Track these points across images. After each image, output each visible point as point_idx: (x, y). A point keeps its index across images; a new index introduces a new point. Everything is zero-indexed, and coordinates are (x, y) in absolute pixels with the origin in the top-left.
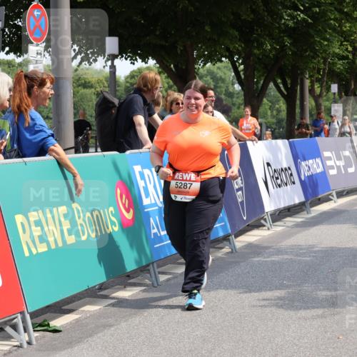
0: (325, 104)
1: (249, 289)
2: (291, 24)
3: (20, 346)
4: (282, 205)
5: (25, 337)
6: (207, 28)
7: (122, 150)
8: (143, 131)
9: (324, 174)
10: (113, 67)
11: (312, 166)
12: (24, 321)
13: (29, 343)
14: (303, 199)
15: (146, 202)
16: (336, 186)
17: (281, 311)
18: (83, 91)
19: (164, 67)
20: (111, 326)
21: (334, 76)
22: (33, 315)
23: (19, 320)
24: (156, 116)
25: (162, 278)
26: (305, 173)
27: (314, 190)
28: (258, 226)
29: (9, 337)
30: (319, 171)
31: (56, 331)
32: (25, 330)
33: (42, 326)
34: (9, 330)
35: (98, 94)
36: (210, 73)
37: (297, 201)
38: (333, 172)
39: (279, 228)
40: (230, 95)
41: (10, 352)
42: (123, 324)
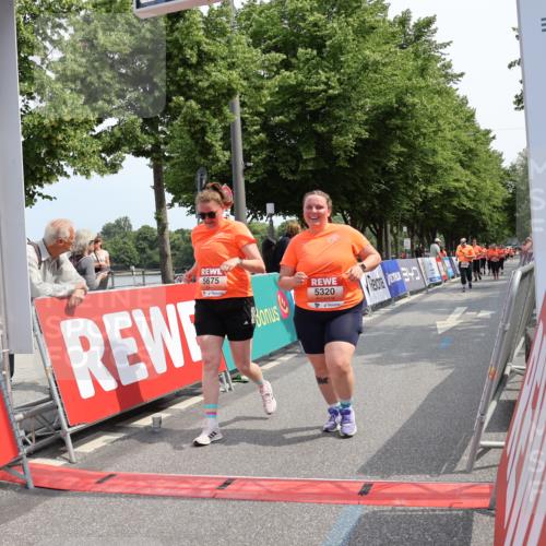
0: (400, 238)
2: (378, 191)
3: (225, 391)
4: (377, 301)
5: (227, 386)
9: (402, 281)
10: (271, 221)
11: (395, 277)
12: (226, 376)
13: (230, 389)
14: (390, 297)
16: (410, 288)
17: (382, 368)
20: (276, 379)
21: (404, 222)
22: (232, 373)
23: (223, 376)
26: (391, 281)
27: (396, 291)
30: (399, 279)
31: (244, 382)
32: (227, 381)
33: (237, 379)
37: (386, 298)
38: (407, 280)
39: (376, 315)
42: (285, 377)
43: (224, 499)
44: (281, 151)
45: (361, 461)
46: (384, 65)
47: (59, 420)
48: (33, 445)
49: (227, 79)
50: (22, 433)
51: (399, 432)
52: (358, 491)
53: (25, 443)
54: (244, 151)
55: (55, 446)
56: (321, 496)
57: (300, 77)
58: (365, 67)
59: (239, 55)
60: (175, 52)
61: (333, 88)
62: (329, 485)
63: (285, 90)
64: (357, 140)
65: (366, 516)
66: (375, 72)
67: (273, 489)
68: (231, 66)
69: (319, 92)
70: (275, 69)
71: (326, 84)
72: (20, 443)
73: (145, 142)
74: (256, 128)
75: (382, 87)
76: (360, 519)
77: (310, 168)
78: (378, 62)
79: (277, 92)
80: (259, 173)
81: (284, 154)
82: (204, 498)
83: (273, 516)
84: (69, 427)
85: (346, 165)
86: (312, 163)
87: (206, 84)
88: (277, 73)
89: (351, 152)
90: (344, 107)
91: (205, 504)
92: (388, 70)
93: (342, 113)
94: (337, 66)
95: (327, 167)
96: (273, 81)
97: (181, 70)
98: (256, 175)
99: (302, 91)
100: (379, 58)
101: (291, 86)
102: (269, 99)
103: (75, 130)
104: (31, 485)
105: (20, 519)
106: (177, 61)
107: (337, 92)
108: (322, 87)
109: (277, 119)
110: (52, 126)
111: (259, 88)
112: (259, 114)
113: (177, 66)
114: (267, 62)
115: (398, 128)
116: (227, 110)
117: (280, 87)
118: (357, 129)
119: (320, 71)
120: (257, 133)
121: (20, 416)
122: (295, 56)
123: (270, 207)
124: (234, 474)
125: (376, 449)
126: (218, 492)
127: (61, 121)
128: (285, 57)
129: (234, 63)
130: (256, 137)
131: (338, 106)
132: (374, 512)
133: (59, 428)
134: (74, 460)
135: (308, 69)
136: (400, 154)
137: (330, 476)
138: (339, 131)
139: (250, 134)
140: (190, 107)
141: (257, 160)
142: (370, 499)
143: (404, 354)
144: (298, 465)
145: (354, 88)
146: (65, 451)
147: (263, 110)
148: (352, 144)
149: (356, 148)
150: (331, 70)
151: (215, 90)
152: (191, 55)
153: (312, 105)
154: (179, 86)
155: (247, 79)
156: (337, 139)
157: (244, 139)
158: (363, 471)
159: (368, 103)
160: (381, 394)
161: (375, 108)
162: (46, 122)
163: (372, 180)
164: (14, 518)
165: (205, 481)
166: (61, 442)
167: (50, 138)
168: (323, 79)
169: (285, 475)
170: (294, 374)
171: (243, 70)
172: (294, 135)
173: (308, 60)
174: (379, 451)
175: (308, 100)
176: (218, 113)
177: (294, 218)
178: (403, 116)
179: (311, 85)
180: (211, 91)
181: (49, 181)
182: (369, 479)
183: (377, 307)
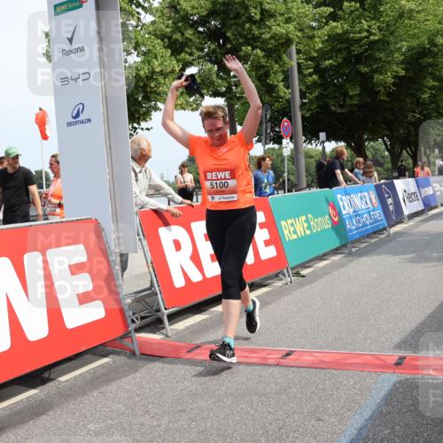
1: (397, 254)
2: (413, 120)
3: (287, 284)
4: (413, 211)
5: (289, 279)
6: (370, 125)
7: (331, 188)
8: (340, 178)
9: (434, 195)
10: (324, 147)
12: (288, 271)
13: (291, 282)
14: (423, 208)
15: (344, 212)
16: (440, 201)
17: (415, 265)
18: (309, 160)
19: (349, 146)
20: (327, 274)
22: (292, 269)
23: (285, 271)
24: (346, 170)
25: (354, 250)
26: (424, 195)
27: (428, 205)
28: (401, 222)
29: (281, 280)
30: (431, 193)
31: (303, 276)
32: (289, 276)
33: (298, 274)
34: (281, 276)
35: (316, 161)
36: (372, 147)
37: (420, 209)
38: (438, 193)
39: (411, 223)
40: (383, 157)
41: (281, 287)
42: (336, 273)
43: (287, 366)
44: (331, 89)
45: (397, 340)
46: (417, 12)
47: (158, 304)
48: (138, 323)
49: (284, 31)
50: (131, 313)
51: (429, 316)
52: (394, 362)
53: (133, 321)
54: (300, 90)
55: (155, 324)
56: (363, 366)
57: (346, 26)
58: (401, 16)
59: (294, 11)
60: (242, 11)
61: (374, 34)
62: (369, 357)
63: (332, 38)
64: (394, 77)
65: (400, 382)
66: (410, 19)
67: (325, 359)
68: (288, 21)
69: (362, 39)
70: (324, 21)
71: (368, 31)
72: (129, 321)
73: (220, 86)
74: (309, 70)
75: (416, 31)
76: (395, 384)
77: (355, 102)
78: (413, 10)
79: (327, 40)
80: (313, 108)
81: (334, 92)
82: (270, 365)
83: (324, 380)
84: (166, 309)
85: (386, 98)
86: (356, 98)
87: (268, 36)
88: (326, 24)
89: (389, 88)
90: (384, 50)
91: (271, 370)
92: (421, 16)
93: (382, 55)
94: (377, 15)
95: (369, 100)
96: (323, 31)
97: (247, 25)
98: (311, 110)
99: (348, 38)
100: (413, 7)
101: (338, 35)
102: (320, 45)
103: (164, 78)
104: (138, 353)
105: (129, 378)
106: (243, 18)
107: (377, 38)
108: (365, 34)
109: (327, 62)
110: (147, 77)
111: (312, 38)
112: (312, 59)
113: (244, 23)
114: (317, 16)
115: (430, 65)
116: (285, 57)
117: (329, 36)
118: (395, 68)
119: (363, 21)
120: (310, 75)
121: (129, 301)
122: (341, 9)
123: (322, 135)
124: (294, 347)
125: (410, 330)
126: (282, 360)
127: (153, 72)
128: (332, 10)
129: (290, 18)
130: (310, 79)
131: (378, 50)
132: (407, 379)
133: (159, 310)
134: (170, 335)
135: (353, 19)
136: (432, 88)
137: (371, 351)
138: (379, 71)
139: (305, 76)
140: (256, 55)
141: (311, 97)
142: (403, 369)
143: (435, 255)
144: (345, 341)
145: (392, 34)
146: (163, 328)
147: (316, 55)
148: (390, 80)
149: (394, 84)
150: (372, 19)
151: (276, 40)
152: (255, 14)
153: (356, 50)
154: (247, 39)
155: (301, 30)
156: (378, 78)
157: (300, 80)
158: (398, 347)
159: (404, 45)
160: (415, 287)
161: (410, 49)
162: (142, 73)
163: (408, 111)
164: (125, 376)
165: (271, 352)
166: (160, 321)
167: (145, 86)
168: (366, 27)
169: (334, 349)
170: (342, 270)
171: (298, 24)
172: (341, 75)
173: (352, 12)
174: (412, 332)
175: (353, 45)
176: (278, 60)
177: (342, 144)
178: (435, 55)
179: (355, 33)
180: (273, 41)
181: (145, 120)
182: (402, 353)
183: (412, 216)
